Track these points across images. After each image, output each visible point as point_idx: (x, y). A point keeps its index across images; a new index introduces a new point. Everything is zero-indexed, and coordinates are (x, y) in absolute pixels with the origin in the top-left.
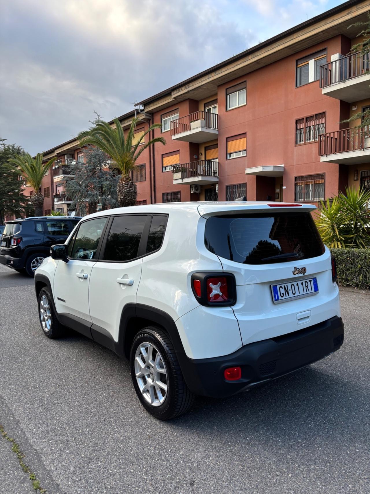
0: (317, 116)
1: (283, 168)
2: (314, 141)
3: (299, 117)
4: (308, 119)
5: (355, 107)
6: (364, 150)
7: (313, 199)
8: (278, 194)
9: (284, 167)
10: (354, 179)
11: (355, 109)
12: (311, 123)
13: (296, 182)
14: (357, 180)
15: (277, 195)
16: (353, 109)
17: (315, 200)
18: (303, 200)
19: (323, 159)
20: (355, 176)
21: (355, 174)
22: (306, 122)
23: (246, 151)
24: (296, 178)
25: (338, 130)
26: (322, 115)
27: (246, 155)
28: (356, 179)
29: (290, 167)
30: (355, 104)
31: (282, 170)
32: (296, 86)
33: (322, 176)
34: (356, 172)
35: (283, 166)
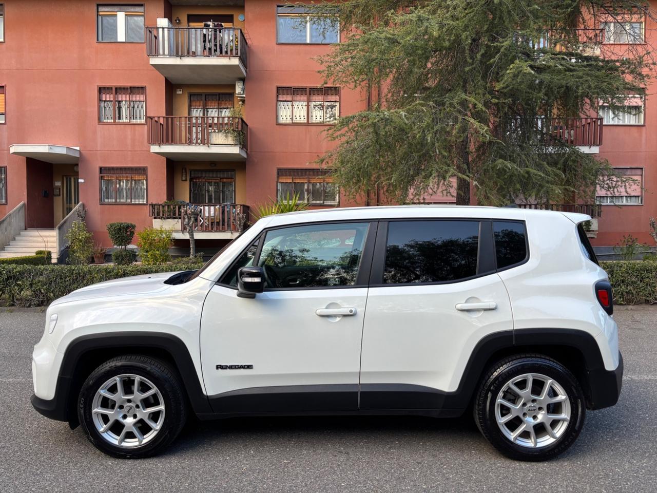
0: (133, 90)
1: (78, 153)
2: (130, 122)
3: (103, 84)
4: (119, 90)
5: (180, 91)
6: (208, 146)
7: (129, 200)
8: (60, 189)
9: (79, 151)
10: (182, 179)
11: (181, 93)
12: (123, 97)
13: (102, 175)
14: (186, 180)
15: (58, 191)
16: (178, 93)
17: (133, 202)
18: (114, 200)
19: (155, 149)
20: (182, 176)
21: (183, 172)
22: (116, 94)
23: (4, 116)
24: (101, 168)
25: (164, 115)
26: (141, 90)
27: (3, 122)
28: (184, 179)
29: (91, 152)
30: (180, 86)
31: (77, 155)
32: (98, 40)
33: (142, 171)
34: (184, 171)
35: (78, 148)
